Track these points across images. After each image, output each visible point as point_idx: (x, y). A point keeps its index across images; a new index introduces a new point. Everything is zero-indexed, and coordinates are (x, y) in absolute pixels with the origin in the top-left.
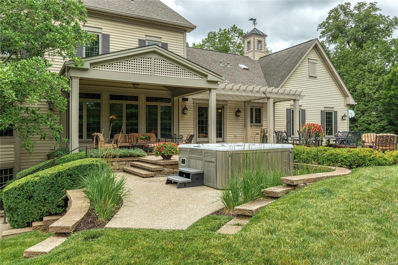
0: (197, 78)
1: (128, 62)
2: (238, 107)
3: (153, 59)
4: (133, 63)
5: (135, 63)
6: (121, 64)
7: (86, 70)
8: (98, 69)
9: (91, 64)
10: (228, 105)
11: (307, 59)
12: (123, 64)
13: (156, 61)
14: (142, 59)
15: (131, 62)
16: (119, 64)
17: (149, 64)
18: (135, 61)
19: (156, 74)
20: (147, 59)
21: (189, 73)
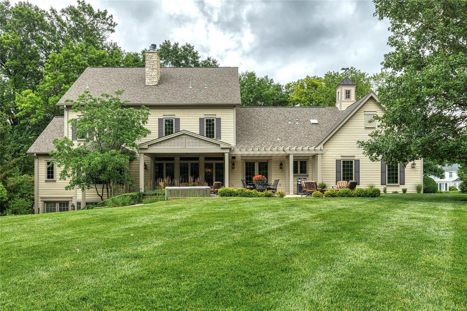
0: (214, 147)
1: (170, 142)
2: (281, 161)
3: (184, 138)
4: (172, 142)
5: (174, 142)
6: (166, 143)
7: (146, 149)
8: (153, 147)
9: (149, 146)
10: (273, 159)
11: (363, 112)
12: (167, 143)
13: (186, 139)
14: (178, 139)
15: (171, 142)
16: (168, 142)
17: (182, 142)
18: (174, 140)
19: (186, 147)
20: (181, 139)
21: (208, 144)
